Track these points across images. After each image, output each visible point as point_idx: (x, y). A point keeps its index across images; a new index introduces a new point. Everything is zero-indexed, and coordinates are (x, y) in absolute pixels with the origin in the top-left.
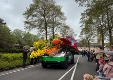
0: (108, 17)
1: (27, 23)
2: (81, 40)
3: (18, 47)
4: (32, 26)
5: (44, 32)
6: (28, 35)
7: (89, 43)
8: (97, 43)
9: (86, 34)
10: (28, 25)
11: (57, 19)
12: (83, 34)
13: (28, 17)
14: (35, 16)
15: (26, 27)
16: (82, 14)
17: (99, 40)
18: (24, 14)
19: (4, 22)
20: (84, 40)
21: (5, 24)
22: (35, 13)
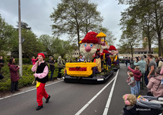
0: (156, 15)
1: (55, 27)
2: (122, 45)
4: (62, 30)
5: (76, 37)
6: (57, 42)
7: (132, 49)
8: (143, 49)
9: (128, 37)
10: (57, 30)
11: (91, 20)
12: (124, 38)
13: (56, 20)
14: (65, 18)
15: (55, 32)
16: (123, 14)
17: (144, 45)
18: (51, 17)
19: (28, 27)
20: (126, 45)
21: (29, 29)
22: (65, 15)
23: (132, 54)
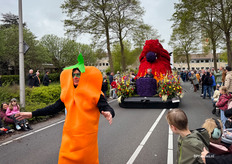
1: (69, 23)
3: (51, 69)
4: (80, 28)
6: (70, 47)
7: (187, 55)
9: (180, 38)
10: (73, 27)
11: (127, 13)
12: (175, 39)
13: (71, 11)
14: (85, 9)
15: (68, 31)
17: (206, 50)
18: (63, 7)
20: (178, 50)
23: (188, 63)
